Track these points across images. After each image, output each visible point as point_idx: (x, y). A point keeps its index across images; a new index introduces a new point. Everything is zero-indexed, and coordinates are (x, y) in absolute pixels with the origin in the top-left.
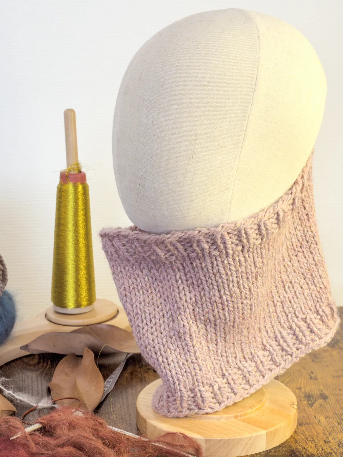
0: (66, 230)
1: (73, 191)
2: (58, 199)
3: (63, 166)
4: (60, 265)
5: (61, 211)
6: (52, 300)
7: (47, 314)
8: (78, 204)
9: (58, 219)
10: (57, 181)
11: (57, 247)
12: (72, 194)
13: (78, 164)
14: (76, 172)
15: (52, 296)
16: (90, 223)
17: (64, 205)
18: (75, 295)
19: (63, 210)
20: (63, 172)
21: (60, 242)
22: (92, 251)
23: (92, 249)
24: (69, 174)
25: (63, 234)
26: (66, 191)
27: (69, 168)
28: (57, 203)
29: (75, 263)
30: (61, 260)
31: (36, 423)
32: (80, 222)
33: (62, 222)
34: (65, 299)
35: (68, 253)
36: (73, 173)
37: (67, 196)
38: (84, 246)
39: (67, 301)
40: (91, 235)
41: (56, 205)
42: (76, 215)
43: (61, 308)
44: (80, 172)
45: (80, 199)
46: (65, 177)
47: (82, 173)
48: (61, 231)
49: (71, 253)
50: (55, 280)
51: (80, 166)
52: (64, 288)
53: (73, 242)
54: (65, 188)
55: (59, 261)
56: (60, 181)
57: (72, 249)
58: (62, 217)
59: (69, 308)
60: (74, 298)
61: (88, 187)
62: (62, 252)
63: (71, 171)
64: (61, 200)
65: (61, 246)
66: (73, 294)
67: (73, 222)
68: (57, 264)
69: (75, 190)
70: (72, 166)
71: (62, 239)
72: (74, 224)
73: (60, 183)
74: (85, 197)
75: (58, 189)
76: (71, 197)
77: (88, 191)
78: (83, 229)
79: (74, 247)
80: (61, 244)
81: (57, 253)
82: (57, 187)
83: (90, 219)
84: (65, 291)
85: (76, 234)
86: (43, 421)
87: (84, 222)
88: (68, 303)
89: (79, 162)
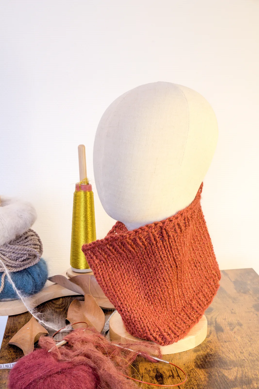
0: (79, 221)
1: (84, 196)
2: (74, 201)
3: (77, 180)
4: (76, 242)
5: (76, 208)
6: (70, 264)
7: (67, 273)
8: (87, 204)
9: (74, 213)
10: (74, 190)
11: (74, 231)
12: (83, 198)
13: (87, 179)
14: (86, 184)
15: (71, 261)
16: (95, 216)
17: (78, 205)
18: (85, 261)
19: (78, 208)
20: (78, 184)
21: (76, 228)
22: (96, 233)
23: (96, 232)
24: (81, 186)
25: (78, 223)
26: (79, 196)
27: (81, 182)
28: (74, 204)
29: (85, 241)
30: (76, 239)
31: (63, 340)
32: (88, 215)
33: (77, 215)
34: (79, 264)
35: (81, 235)
36: (83, 184)
37: (80, 199)
38: (91, 230)
39: (80, 265)
40: (95, 223)
41: (73, 205)
42: (86, 211)
43: (76, 269)
44: (88, 184)
45: (88, 201)
46: (79, 188)
47: (89, 185)
48: (76, 221)
49: (82, 235)
50: (72, 252)
51: (88, 180)
52: (78, 256)
53: (84, 228)
54: (78, 194)
55: (75, 239)
56: (76, 190)
57: (83, 232)
58: (77, 212)
59: (81, 269)
60: (84, 263)
61: (93, 193)
62: (77, 234)
63: (83, 183)
64: (76, 202)
65: (76, 230)
66: (83, 261)
67: (84, 216)
68: (74, 241)
69: (85, 195)
70: (83, 180)
71: (77, 226)
72: (84, 217)
73: (76, 191)
74: (91, 200)
75: (74, 195)
76: (82, 200)
77: (93, 196)
78: (90, 220)
79: (84, 231)
80: (76, 229)
81: (74, 234)
82: (74, 193)
83: (94, 213)
84: (79, 258)
85: (86, 223)
86: (67, 339)
87: (91, 215)
88: (81, 266)
89: (88, 178)
